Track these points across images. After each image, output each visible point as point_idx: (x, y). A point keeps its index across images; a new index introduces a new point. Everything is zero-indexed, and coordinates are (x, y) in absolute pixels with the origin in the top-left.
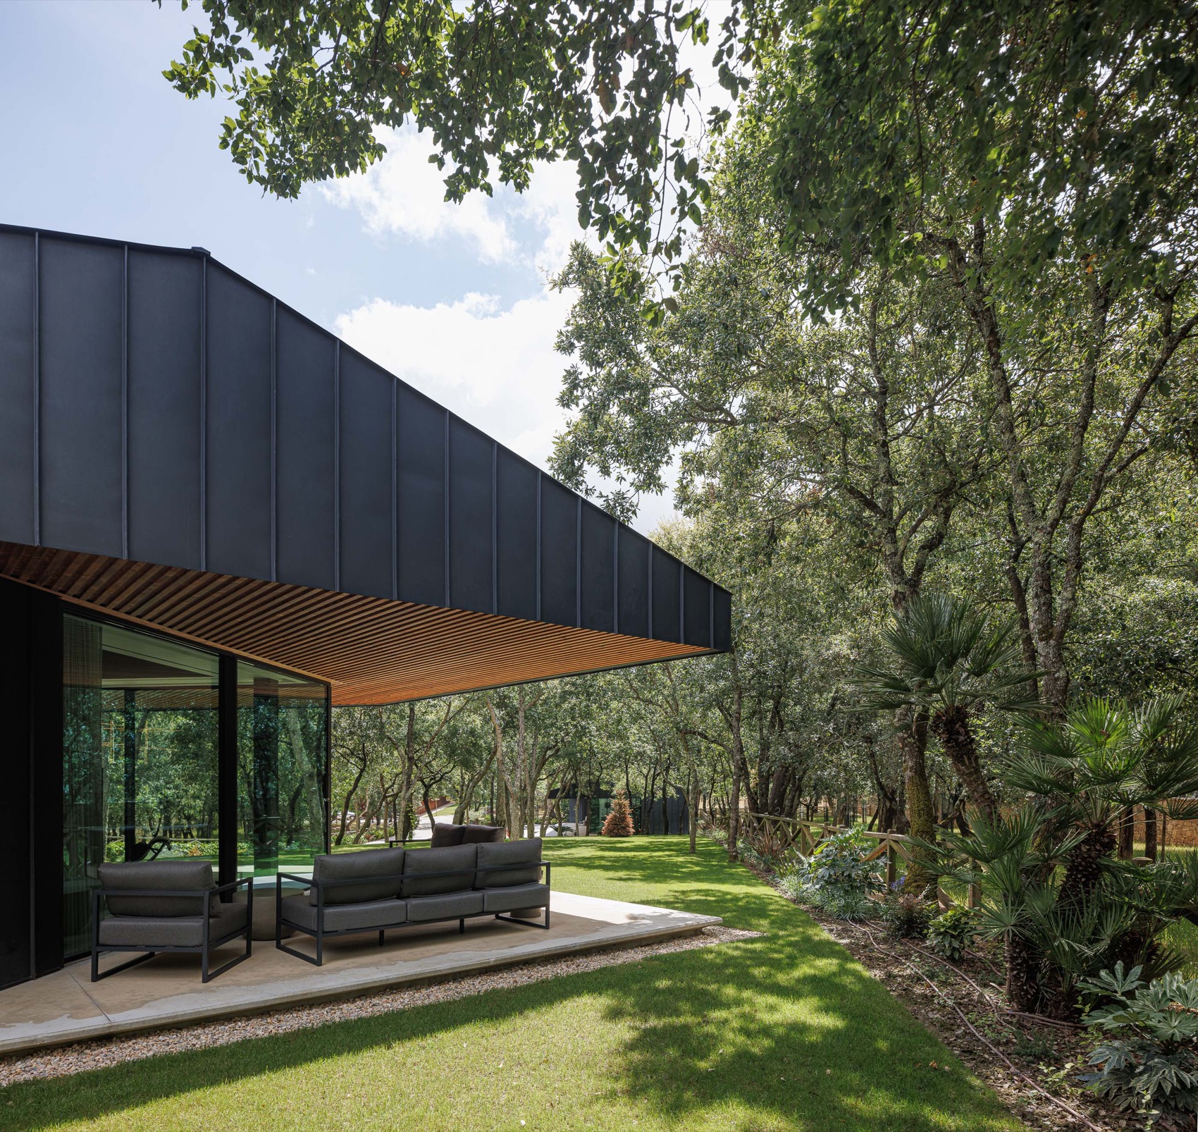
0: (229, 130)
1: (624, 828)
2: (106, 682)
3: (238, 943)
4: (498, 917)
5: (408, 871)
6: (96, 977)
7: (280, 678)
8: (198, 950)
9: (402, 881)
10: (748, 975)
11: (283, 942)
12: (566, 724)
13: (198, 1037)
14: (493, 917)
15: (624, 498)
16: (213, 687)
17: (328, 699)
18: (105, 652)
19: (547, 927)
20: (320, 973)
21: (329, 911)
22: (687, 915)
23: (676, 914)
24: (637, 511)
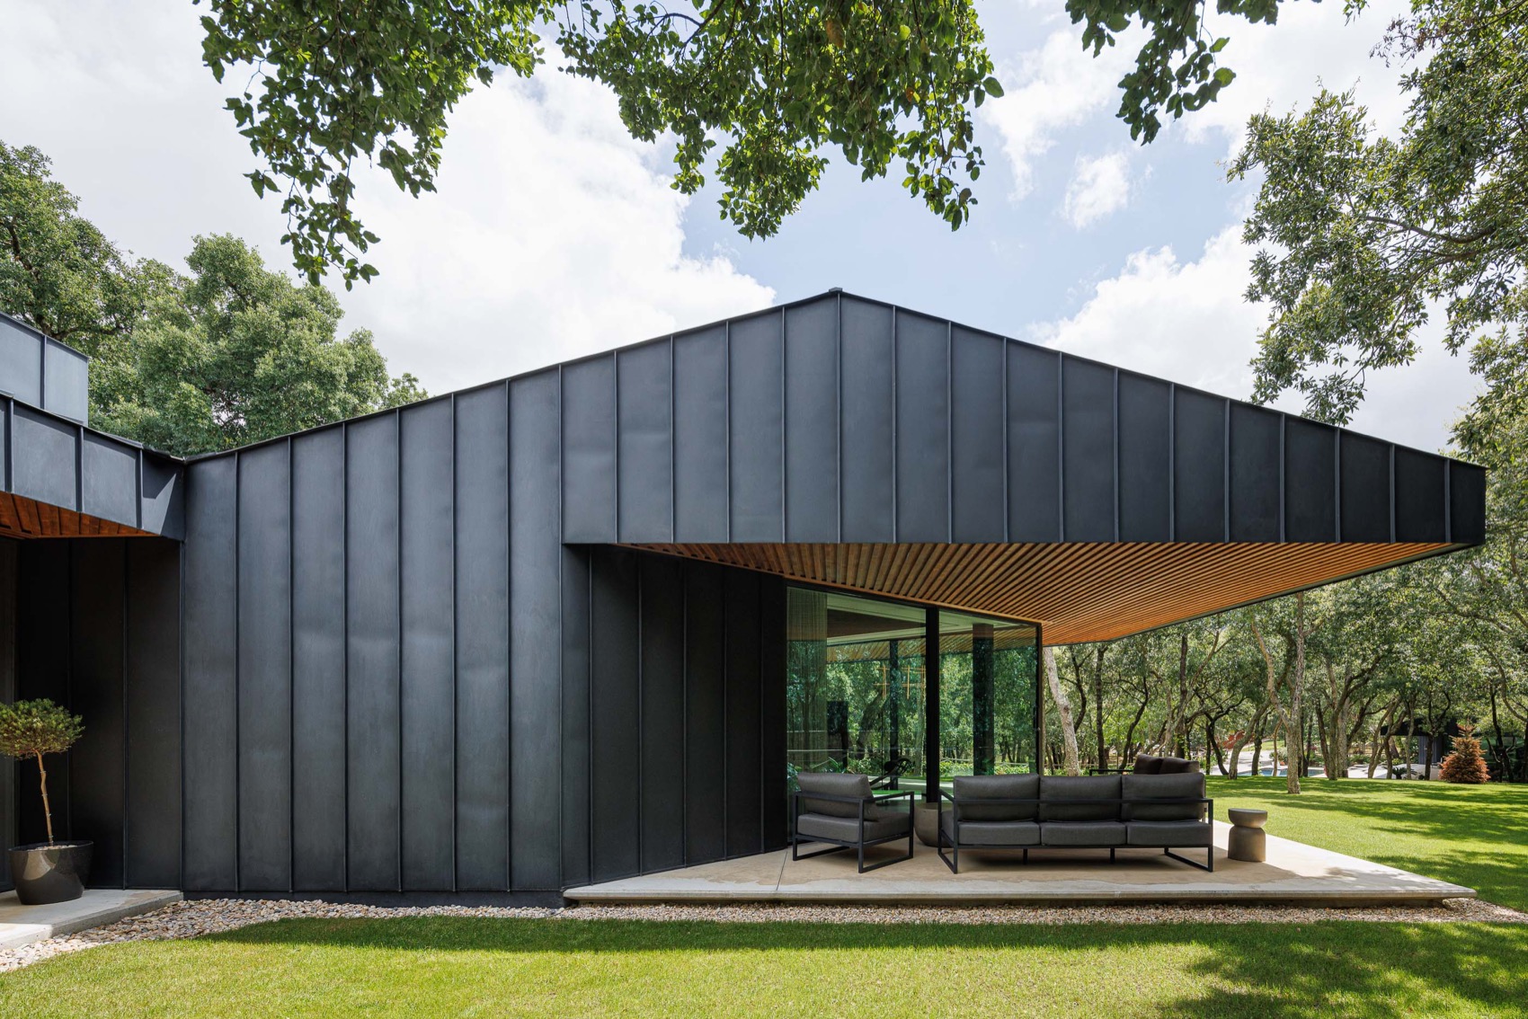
0: (723, 203)
1: (1473, 773)
2: (830, 641)
3: (902, 844)
4: (1167, 853)
5: (1043, 796)
6: (796, 858)
7: (996, 624)
8: (856, 846)
9: (1038, 806)
10: (1452, 963)
11: (943, 850)
12: (1364, 650)
13: (834, 914)
14: (1162, 851)
15: (1341, 382)
16: (922, 637)
17: (1039, 638)
18: (829, 610)
19: (1210, 869)
20: (958, 880)
21: (965, 826)
22: (1418, 879)
23: (1406, 876)
24: (1364, 393)
